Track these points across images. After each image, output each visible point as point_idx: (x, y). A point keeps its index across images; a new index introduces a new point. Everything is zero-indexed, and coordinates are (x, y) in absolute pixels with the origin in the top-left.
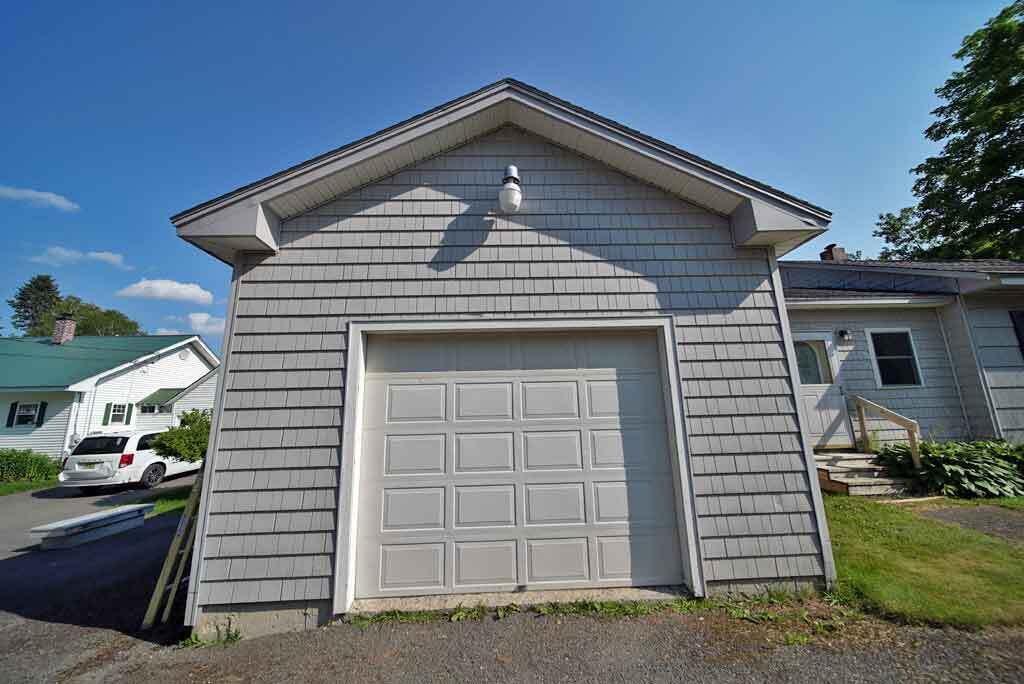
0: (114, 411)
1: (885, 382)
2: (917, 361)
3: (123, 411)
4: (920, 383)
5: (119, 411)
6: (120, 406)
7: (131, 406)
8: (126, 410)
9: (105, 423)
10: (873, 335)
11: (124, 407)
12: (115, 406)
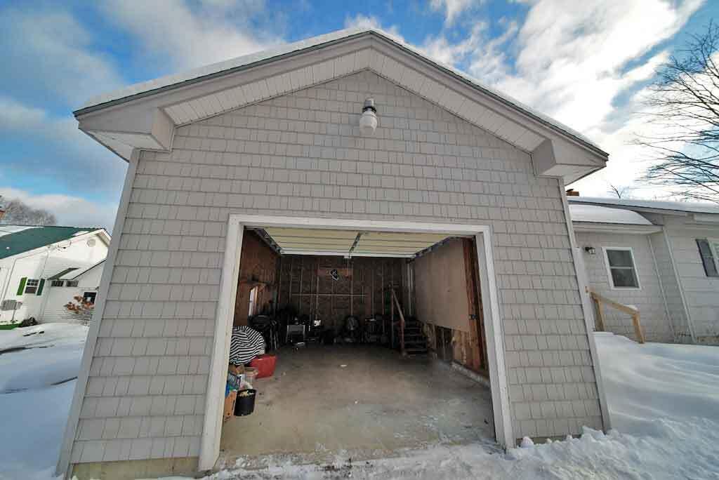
0: (28, 284)
1: (615, 285)
2: (636, 270)
3: (36, 285)
4: (638, 287)
5: (32, 284)
6: (33, 281)
7: (43, 281)
8: (39, 284)
9: (19, 293)
10: (608, 251)
11: (37, 281)
12: (29, 280)
